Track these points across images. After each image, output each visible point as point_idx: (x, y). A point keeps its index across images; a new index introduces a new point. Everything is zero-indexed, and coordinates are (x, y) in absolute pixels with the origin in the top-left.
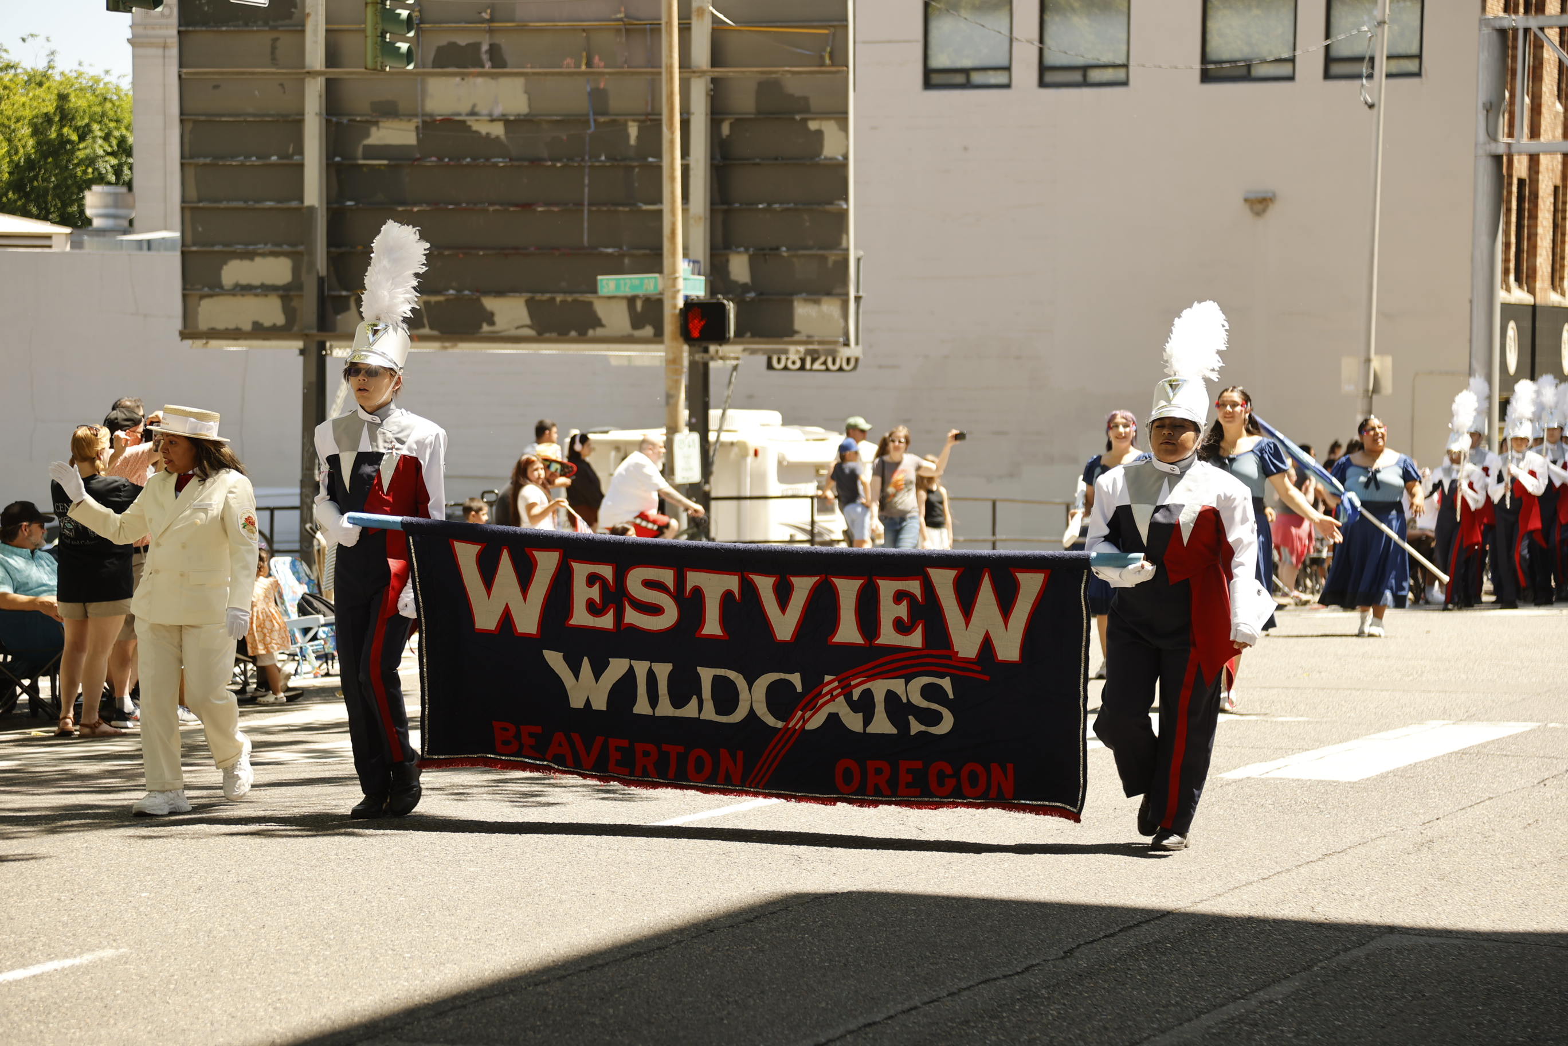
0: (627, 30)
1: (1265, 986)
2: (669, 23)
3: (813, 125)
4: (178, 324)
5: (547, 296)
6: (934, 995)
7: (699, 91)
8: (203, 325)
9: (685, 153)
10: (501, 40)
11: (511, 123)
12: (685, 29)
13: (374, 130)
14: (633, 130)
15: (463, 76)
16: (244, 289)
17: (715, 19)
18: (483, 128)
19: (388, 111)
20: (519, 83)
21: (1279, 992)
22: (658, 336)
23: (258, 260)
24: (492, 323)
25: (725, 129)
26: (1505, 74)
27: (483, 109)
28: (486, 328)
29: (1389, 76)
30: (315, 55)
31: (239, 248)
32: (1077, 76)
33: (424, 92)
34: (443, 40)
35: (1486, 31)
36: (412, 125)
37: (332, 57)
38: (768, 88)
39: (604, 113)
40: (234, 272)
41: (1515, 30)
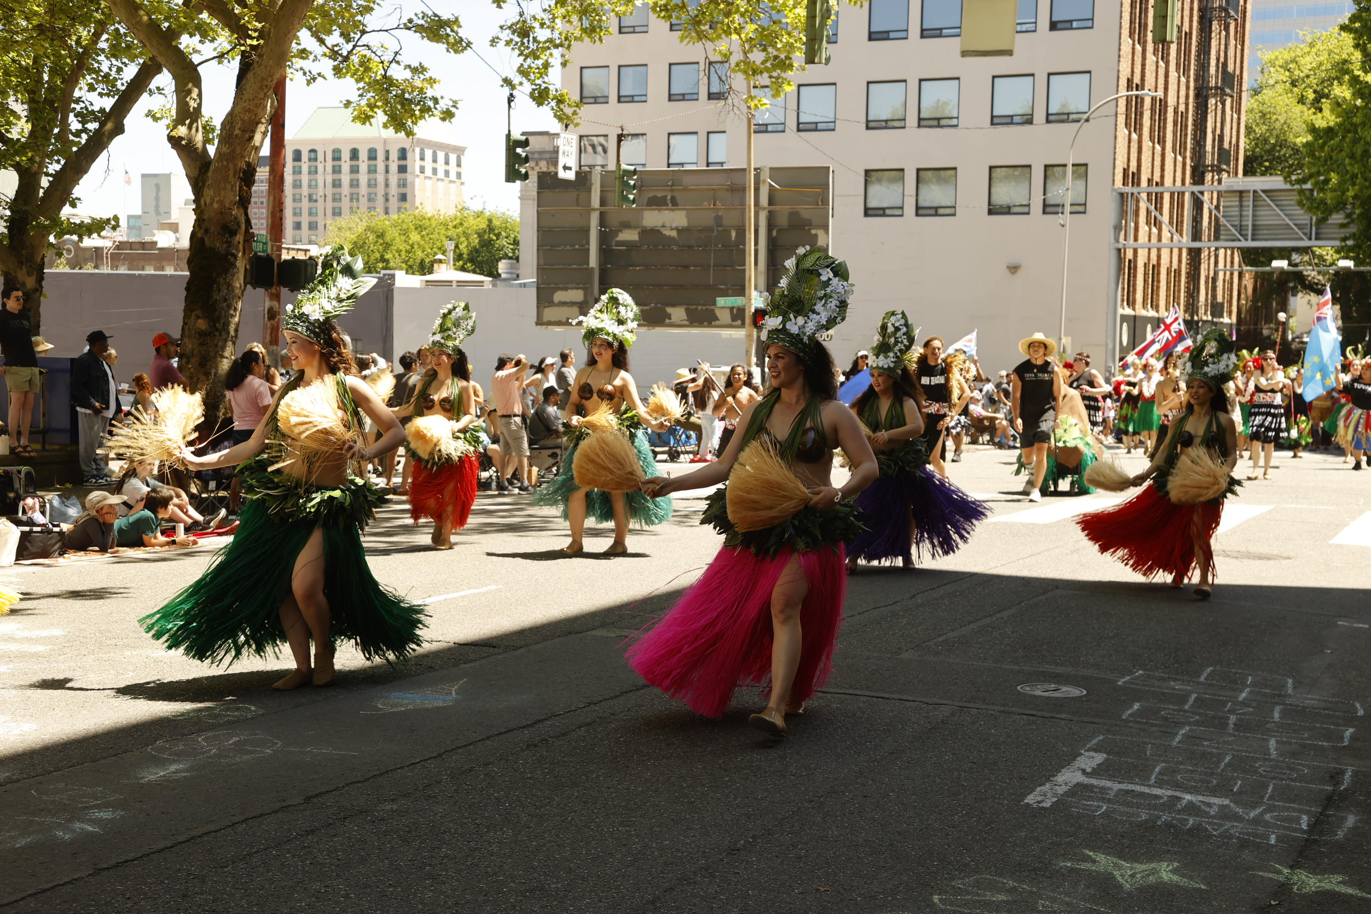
0: (732, 190)
1: (999, 612)
2: (750, 186)
3: (813, 232)
4: (535, 319)
5: (694, 307)
6: (852, 613)
7: (763, 216)
8: (545, 319)
9: (756, 244)
10: (675, 194)
11: (680, 231)
12: (757, 189)
13: (620, 234)
14: (733, 234)
15: (659, 210)
16: (563, 304)
17: (770, 185)
18: (667, 233)
19: (626, 225)
20: (684, 212)
21: (1005, 614)
22: (743, 325)
23: (569, 291)
24: (670, 319)
25: (774, 233)
26: (1123, 213)
27: (668, 225)
28: (667, 321)
29: (1071, 213)
30: (595, 202)
31: (561, 285)
32: (933, 212)
33: (642, 218)
34: (651, 195)
35: (1114, 194)
36: (637, 232)
37: (603, 202)
38: (794, 215)
39: (721, 226)
40: (559, 296)
41: (1127, 194)
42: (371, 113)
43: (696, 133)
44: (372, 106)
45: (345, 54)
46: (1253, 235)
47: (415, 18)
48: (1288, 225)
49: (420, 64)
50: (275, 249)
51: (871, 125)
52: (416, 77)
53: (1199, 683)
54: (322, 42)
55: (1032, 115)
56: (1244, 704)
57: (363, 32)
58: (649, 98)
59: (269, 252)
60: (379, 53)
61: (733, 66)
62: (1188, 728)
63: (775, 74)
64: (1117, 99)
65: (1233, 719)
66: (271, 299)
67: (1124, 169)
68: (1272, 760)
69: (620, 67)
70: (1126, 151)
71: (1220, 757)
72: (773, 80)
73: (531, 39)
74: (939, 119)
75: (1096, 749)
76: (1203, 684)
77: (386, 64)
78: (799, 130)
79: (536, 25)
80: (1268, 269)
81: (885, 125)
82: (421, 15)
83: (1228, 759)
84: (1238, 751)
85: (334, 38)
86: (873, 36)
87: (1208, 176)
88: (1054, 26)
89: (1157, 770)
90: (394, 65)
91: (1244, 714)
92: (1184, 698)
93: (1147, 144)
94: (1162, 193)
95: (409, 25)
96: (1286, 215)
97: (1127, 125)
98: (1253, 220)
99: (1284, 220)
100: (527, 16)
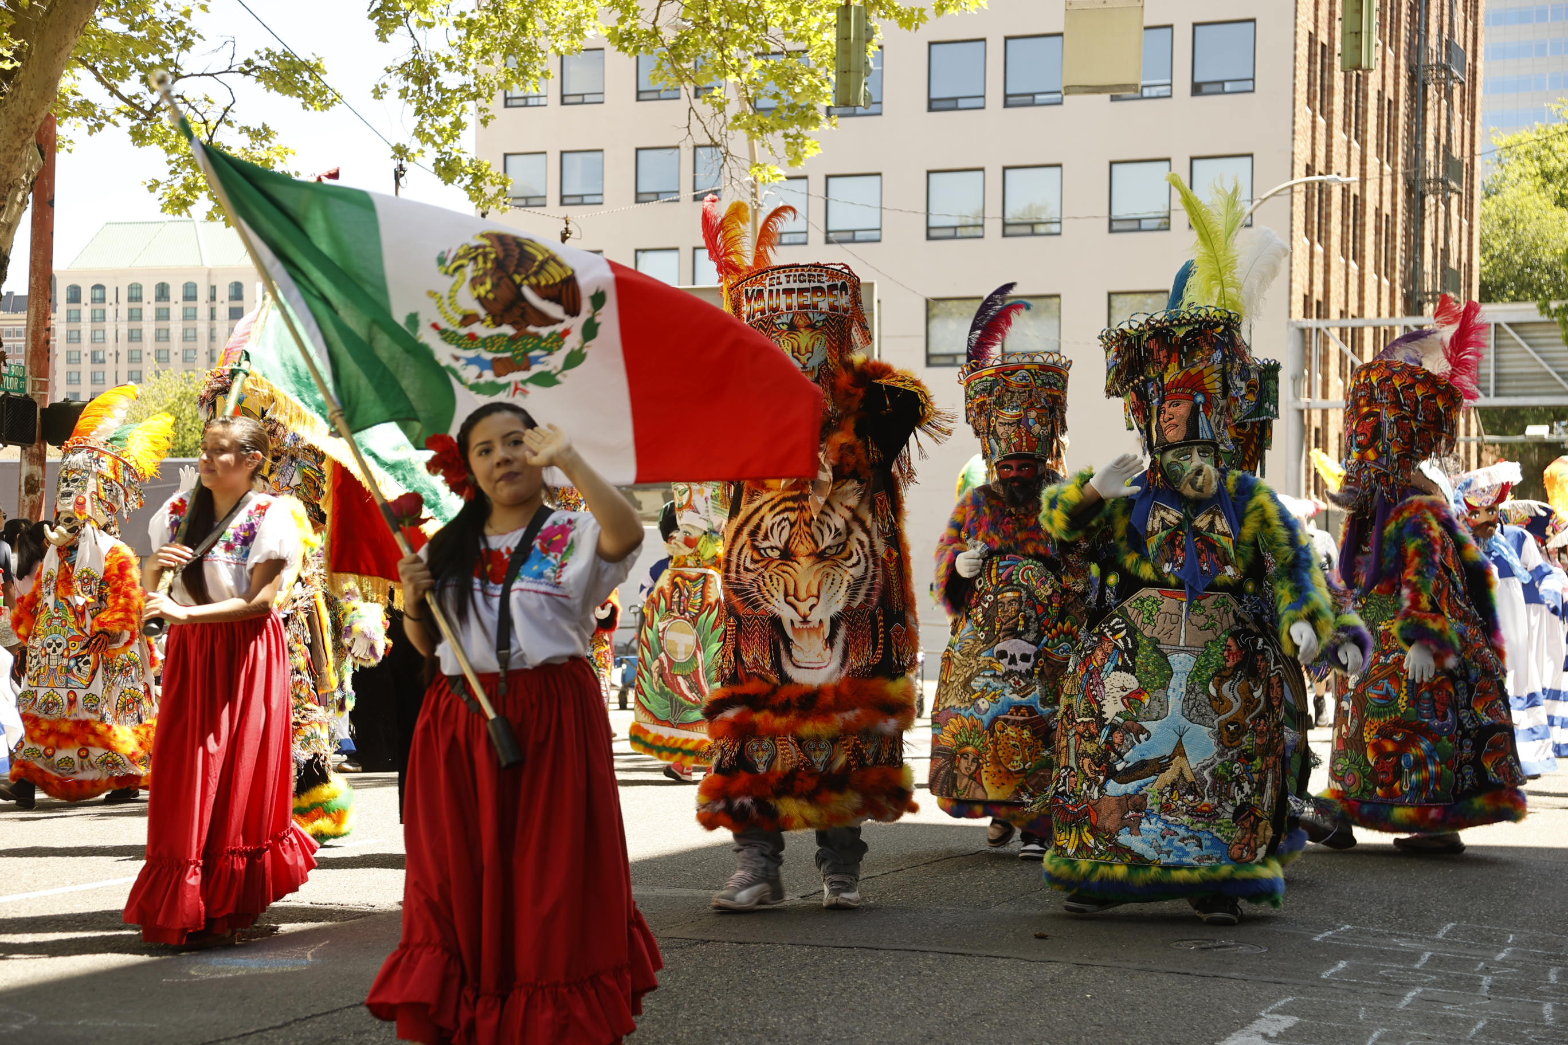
26: (1305, 358)
35: (1292, 329)
41: (1311, 329)
42: (189, 198)
43: (676, 249)
44: (190, 188)
45: (148, 107)
46: (1496, 388)
47: (255, 58)
48: (1548, 373)
49: (264, 125)
50: (37, 387)
51: (934, 233)
52: (257, 146)
53: (1434, 941)
54: (113, 91)
55: (1169, 218)
56: (1503, 963)
57: (177, 76)
58: (607, 198)
59: (29, 391)
60: (200, 110)
61: (730, 120)
62: (1420, 990)
63: (792, 131)
64: (1292, 187)
65: (1486, 980)
66: (31, 462)
67: (1305, 296)
68: (1547, 1027)
69: (562, 153)
70: (1307, 269)
71: (1469, 1023)
72: (790, 140)
73: (433, 85)
74: (1032, 225)
75: (1284, 1011)
76: (1441, 941)
77: (212, 124)
78: (828, 241)
79: (441, 67)
80: (1520, 438)
81: (953, 233)
82: (264, 54)
83: (1480, 1025)
84: (1497, 1016)
85: (131, 86)
86: (933, 105)
87: (1429, 309)
88: (1197, 89)
89: (1375, 1035)
90: (222, 126)
91: (1504, 975)
92: (1415, 957)
93: (1337, 260)
94: (1361, 329)
95: (248, 68)
96: (1544, 359)
97: (1308, 232)
98: (1496, 367)
99: (1541, 366)
100: (426, 53)
